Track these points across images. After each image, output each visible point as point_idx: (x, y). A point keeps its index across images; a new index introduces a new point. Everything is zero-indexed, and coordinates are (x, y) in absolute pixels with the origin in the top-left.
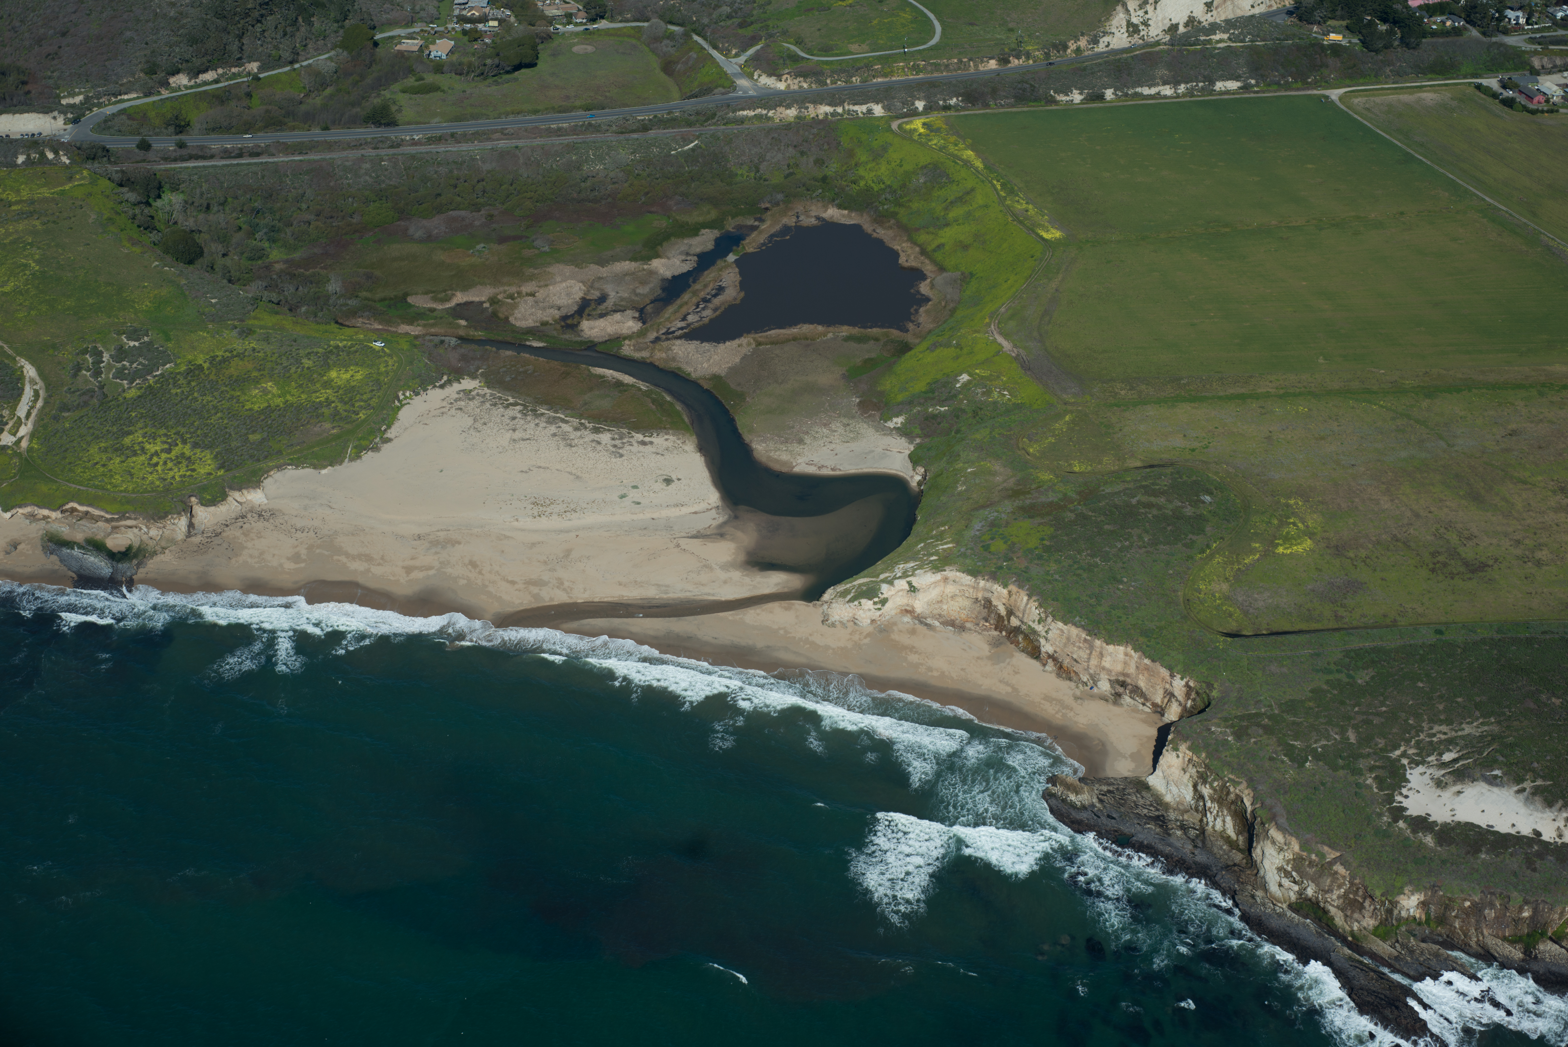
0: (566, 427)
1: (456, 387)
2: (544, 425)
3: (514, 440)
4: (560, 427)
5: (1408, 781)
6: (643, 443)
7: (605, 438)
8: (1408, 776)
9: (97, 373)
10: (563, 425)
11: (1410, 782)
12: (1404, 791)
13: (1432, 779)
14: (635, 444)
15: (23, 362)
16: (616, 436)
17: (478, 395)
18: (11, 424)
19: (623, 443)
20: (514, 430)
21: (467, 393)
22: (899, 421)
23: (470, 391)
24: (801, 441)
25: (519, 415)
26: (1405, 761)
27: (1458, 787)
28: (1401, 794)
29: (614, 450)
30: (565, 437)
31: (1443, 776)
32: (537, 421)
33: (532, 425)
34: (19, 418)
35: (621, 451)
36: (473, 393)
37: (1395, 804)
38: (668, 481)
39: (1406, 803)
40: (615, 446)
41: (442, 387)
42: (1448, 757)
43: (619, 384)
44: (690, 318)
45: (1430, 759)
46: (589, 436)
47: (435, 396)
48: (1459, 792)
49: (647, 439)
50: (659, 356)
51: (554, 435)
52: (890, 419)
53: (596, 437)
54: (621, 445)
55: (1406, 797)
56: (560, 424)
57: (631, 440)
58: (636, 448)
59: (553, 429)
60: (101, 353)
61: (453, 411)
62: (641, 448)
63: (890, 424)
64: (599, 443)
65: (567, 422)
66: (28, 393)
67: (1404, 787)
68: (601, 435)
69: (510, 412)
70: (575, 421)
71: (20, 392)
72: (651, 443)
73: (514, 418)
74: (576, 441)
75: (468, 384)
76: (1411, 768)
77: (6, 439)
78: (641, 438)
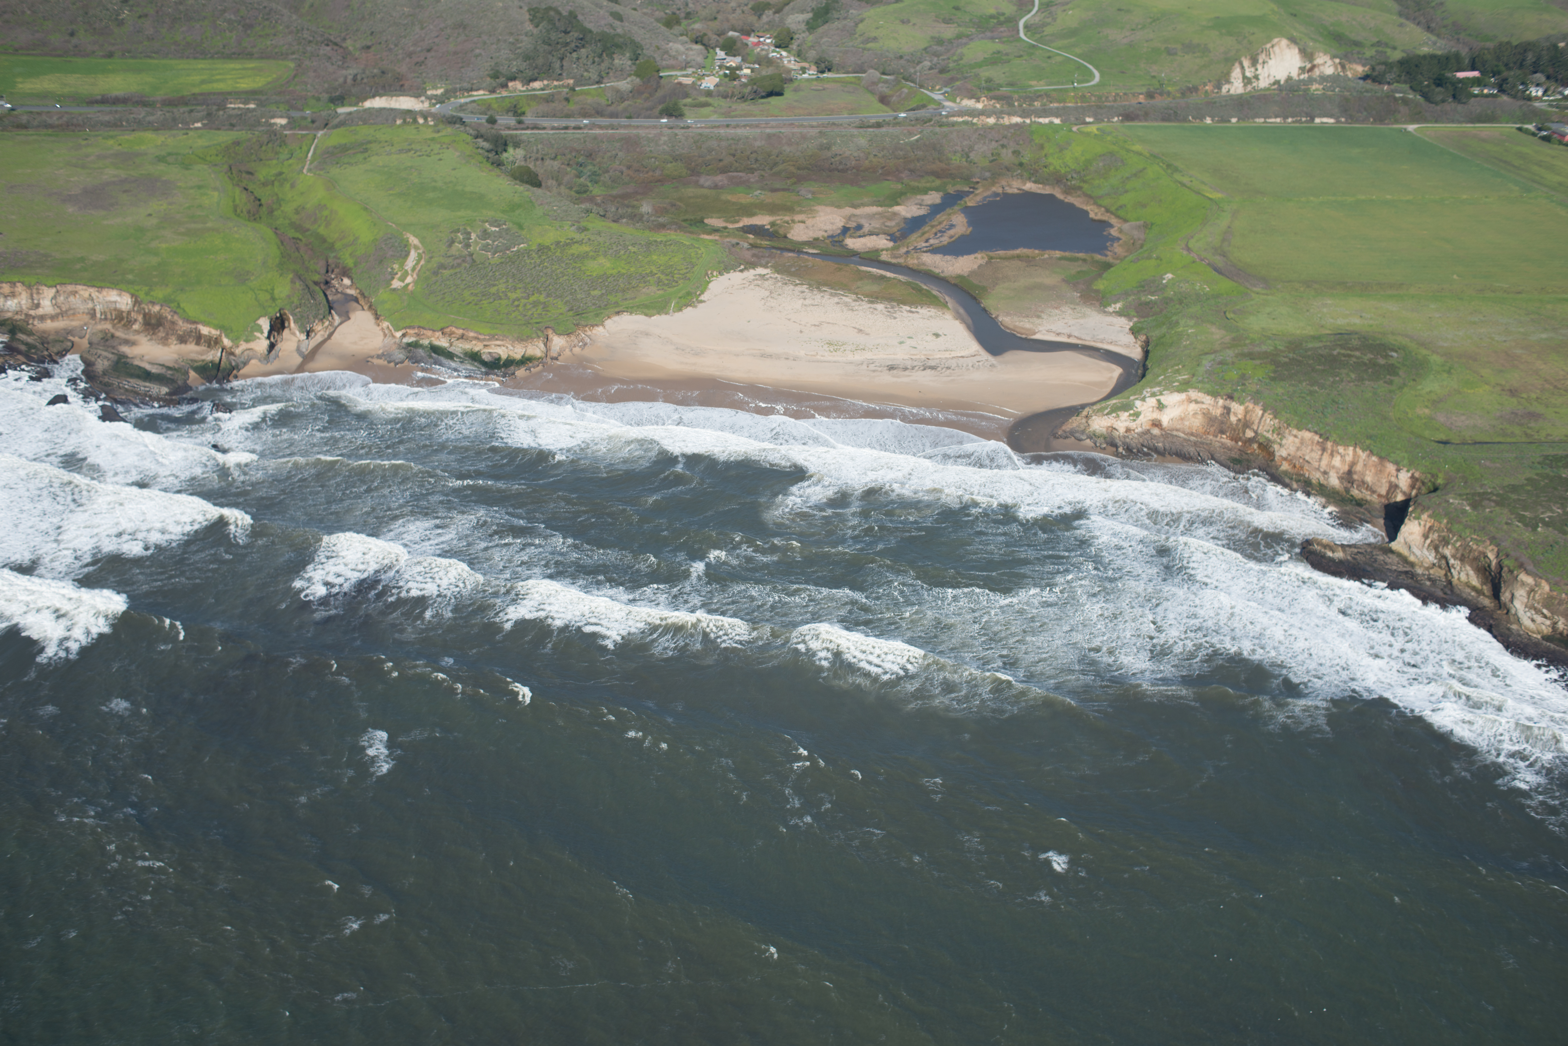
0: (845, 299)
1: (752, 272)
2: (828, 297)
3: (805, 305)
4: (841, 299)
6: (911, 312)
7: (880, 307)
9: (468, 246)
14: (905, 312)
15: (408, 235)
16: (888, 306)
17: (771, 277)
18: (399, 274)
19: (895, 311)
20: (804, 299)
21: (762, 277)
22: (1118, 306)
23: (765, 275)
24: (1039, 317)
25: (806, 291)
29: (888, 314)
30: (846, 305)
32: (822, 295)
33: (818, 297)
34: (406, 271)
35: (894, 316)
36: (767, 277)
38: (937, 335)
40: (888, 312)
41: (741, 271)
43: (883, 277)
44: (932, 241)
46: (866, 305)
47: (735, 277)
49: (914, 310)
50: (912, 262)
51: (838, 303)
52: (1110, 305)
53: (872, 306)
54: (893, 312)
56: (841, 297)
57: (901, 309)
58: (905, 314)
59: (836, 299)
60: (469, 233)
61: (752, 287)
62: (910, 315)
63: (1110, 309)
64: (875, 309)
65: (846, 296)
66: (413, 255)
68: (876, 305)
69: (799, 288)
70: (854, 297)
71: (407, 254)
72: (917, 312)
73: (803, 292)
74: (856, 308)
75: (760, 271)
77: (396, 284)
78: (908, 308)
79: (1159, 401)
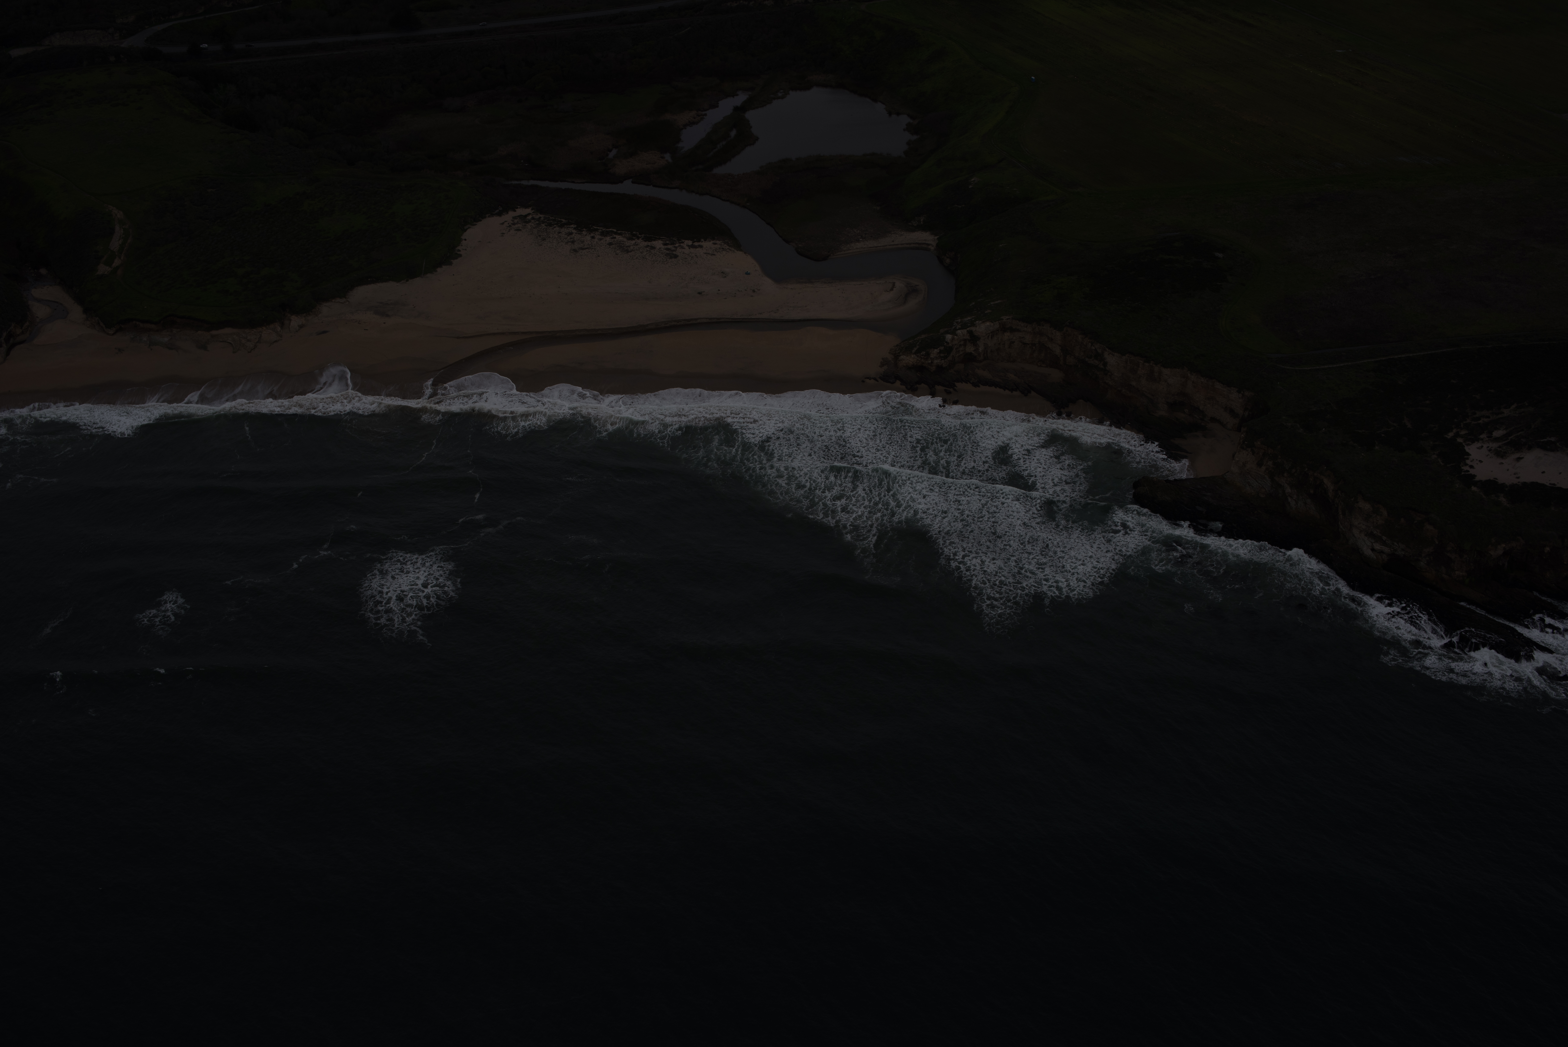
0: (620, 238)
1: (511, 214)
2: (600, 237)
3: (575, 251)
4: (615, 238)
5: (1468, 454)
6: (693, 246)
7: (658, 244)
8: (1467, 450)
10: (617, 237)
11: (1471, 455)
12: (1468, 462)
13: (1490, 450)
14: (687, 248)
15: (110, 208)
16: (667, 242)
17: (533, 218)
18: (105, 257)
19: (676, 247)
20: (573, 242)
21: (523, 218)
22: (922, 219)
23: (526, 216)
24: (836, 240)
25: (574, 231)
26: (1460, 440)
27: (1518, 455)
28: (1466, 465)
29: (668, 252)
30: (620, 245)
31: (1500, 447)
32: (592, 235)
33: (588, 238)
34: (113, 252)
35: (674, 253)
36: (530, 217)
37: (1463, 473)
39: (1472, 472)
40: (668, 249)
41: (499, 214)
42: (1497, 434)
45: (1482, 436)
46: (642, 243)
47: (492, 224)
48: (1519, 459)
49: (696, 244)
51: (610, 244)
52: (913, 219)
53: (649, 244)
54: (673, 248)
55: (1471, 467)
56: (615, 236)
57: (682, 245)
58: (688, 250)
59: (608, 239)
61: (512, 232)
62: (692, 250)
63: (914, 223)
64: (653, 248)
65: (620, 234)
66: (118, 231)
67: (1468, 459)
68: (654, 242)
69: (566, 230)
70: (627, 234)
71: (111, 232)
72: (701, 247)
73: (571, 234)
74: (632, 248)
75: (521, 211)
76: (1468, 445)
77: (103, 269)
78: (690, 243)
79: (971, 333)
